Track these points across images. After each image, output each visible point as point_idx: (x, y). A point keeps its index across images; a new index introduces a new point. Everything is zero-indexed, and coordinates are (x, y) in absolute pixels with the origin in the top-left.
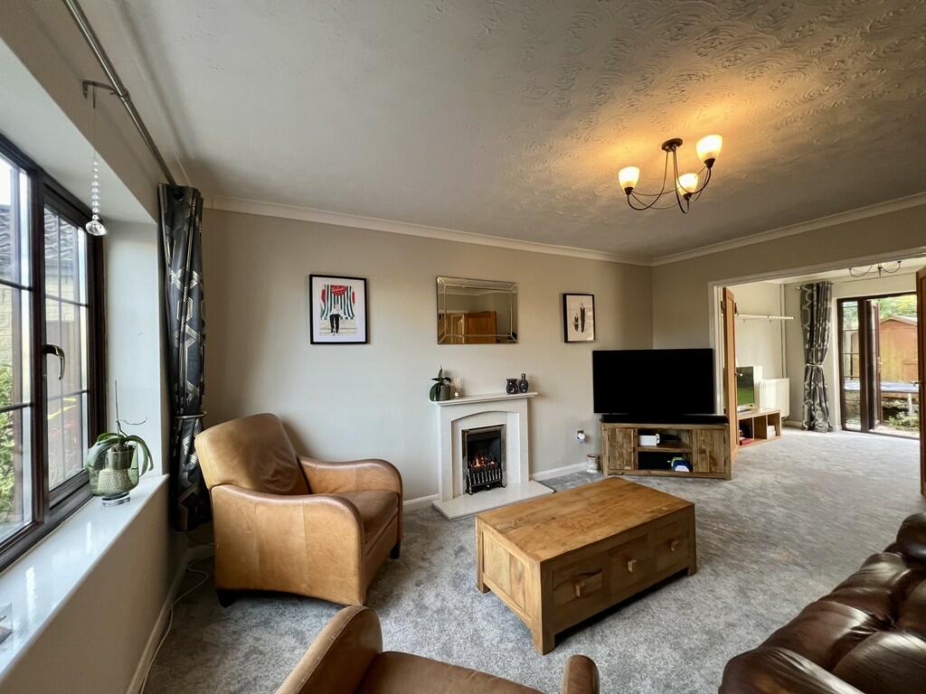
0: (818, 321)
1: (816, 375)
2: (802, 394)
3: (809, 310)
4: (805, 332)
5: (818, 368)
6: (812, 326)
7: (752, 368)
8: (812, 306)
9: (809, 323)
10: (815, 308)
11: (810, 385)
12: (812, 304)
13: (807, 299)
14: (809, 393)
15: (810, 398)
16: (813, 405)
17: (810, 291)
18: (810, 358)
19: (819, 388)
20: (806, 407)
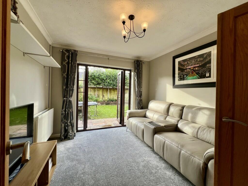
0: (71, 72)
1: (69, 105)
2: (60, 117)
3: (67, 65)
4: (64, 78)
5: (70, 100)
6: (68, 75)
7: (34, 103)
8: (68, 63)
9: (66, 73)
10: (70, 65)
11: (65, 111)
12: (68, 62)
13: (66, 59)
14: (65, 116)
15: (65, 119)
16: (67, 123)
17: (67, 54)
18: (66, 95)
19: (70, 112)
20: (63, 125)
